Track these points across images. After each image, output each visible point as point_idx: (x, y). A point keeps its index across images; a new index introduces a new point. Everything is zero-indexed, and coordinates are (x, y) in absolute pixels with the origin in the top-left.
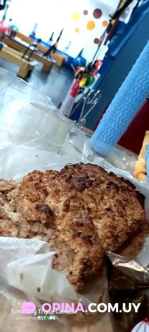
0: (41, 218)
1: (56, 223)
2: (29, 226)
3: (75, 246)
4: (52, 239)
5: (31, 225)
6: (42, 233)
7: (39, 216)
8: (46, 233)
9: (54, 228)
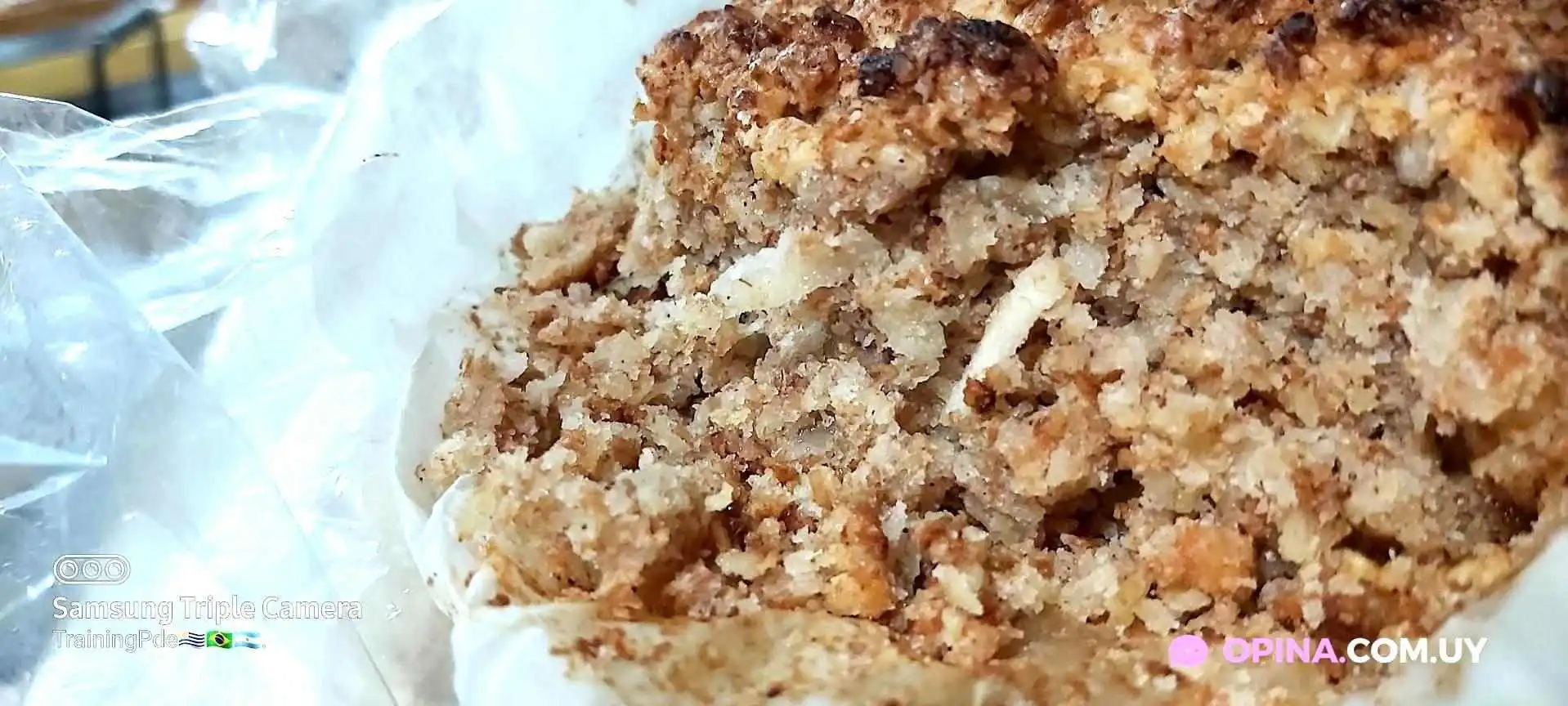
0: (959, 114)
1: (1085, 89)
2: (912, 259)
3: (1349, 113)
4: (1131, 223)
5: (920, 243)
6: (1033, 236)
7: (935, 111)
8: (1063, 209)
9: (1095, 143)
